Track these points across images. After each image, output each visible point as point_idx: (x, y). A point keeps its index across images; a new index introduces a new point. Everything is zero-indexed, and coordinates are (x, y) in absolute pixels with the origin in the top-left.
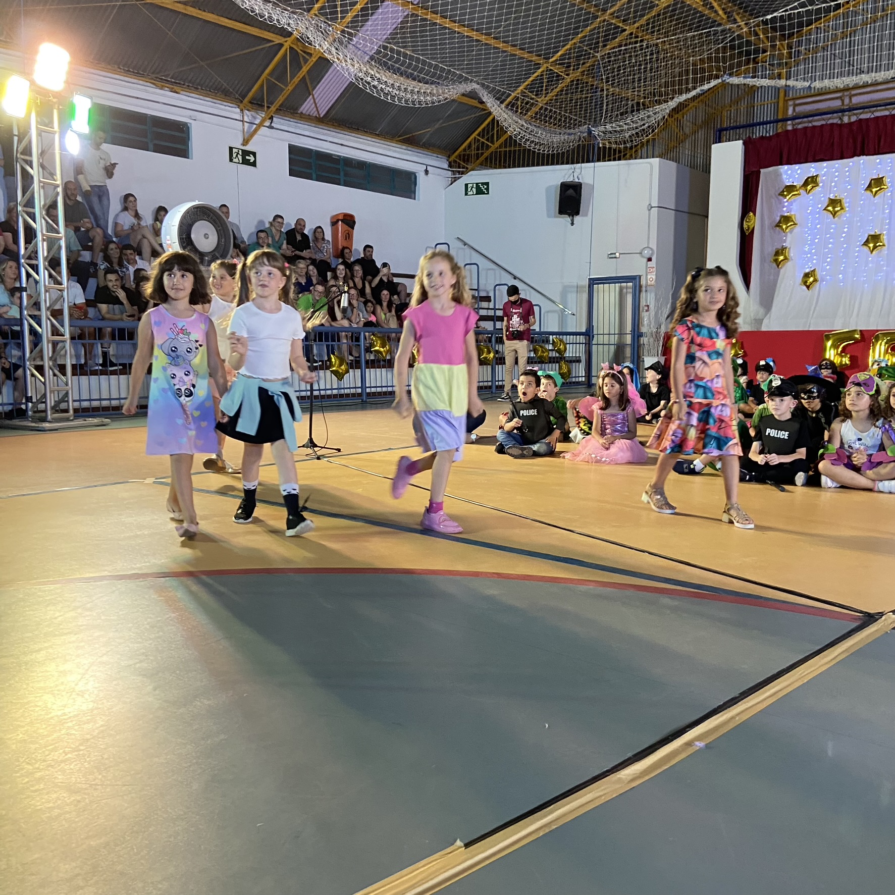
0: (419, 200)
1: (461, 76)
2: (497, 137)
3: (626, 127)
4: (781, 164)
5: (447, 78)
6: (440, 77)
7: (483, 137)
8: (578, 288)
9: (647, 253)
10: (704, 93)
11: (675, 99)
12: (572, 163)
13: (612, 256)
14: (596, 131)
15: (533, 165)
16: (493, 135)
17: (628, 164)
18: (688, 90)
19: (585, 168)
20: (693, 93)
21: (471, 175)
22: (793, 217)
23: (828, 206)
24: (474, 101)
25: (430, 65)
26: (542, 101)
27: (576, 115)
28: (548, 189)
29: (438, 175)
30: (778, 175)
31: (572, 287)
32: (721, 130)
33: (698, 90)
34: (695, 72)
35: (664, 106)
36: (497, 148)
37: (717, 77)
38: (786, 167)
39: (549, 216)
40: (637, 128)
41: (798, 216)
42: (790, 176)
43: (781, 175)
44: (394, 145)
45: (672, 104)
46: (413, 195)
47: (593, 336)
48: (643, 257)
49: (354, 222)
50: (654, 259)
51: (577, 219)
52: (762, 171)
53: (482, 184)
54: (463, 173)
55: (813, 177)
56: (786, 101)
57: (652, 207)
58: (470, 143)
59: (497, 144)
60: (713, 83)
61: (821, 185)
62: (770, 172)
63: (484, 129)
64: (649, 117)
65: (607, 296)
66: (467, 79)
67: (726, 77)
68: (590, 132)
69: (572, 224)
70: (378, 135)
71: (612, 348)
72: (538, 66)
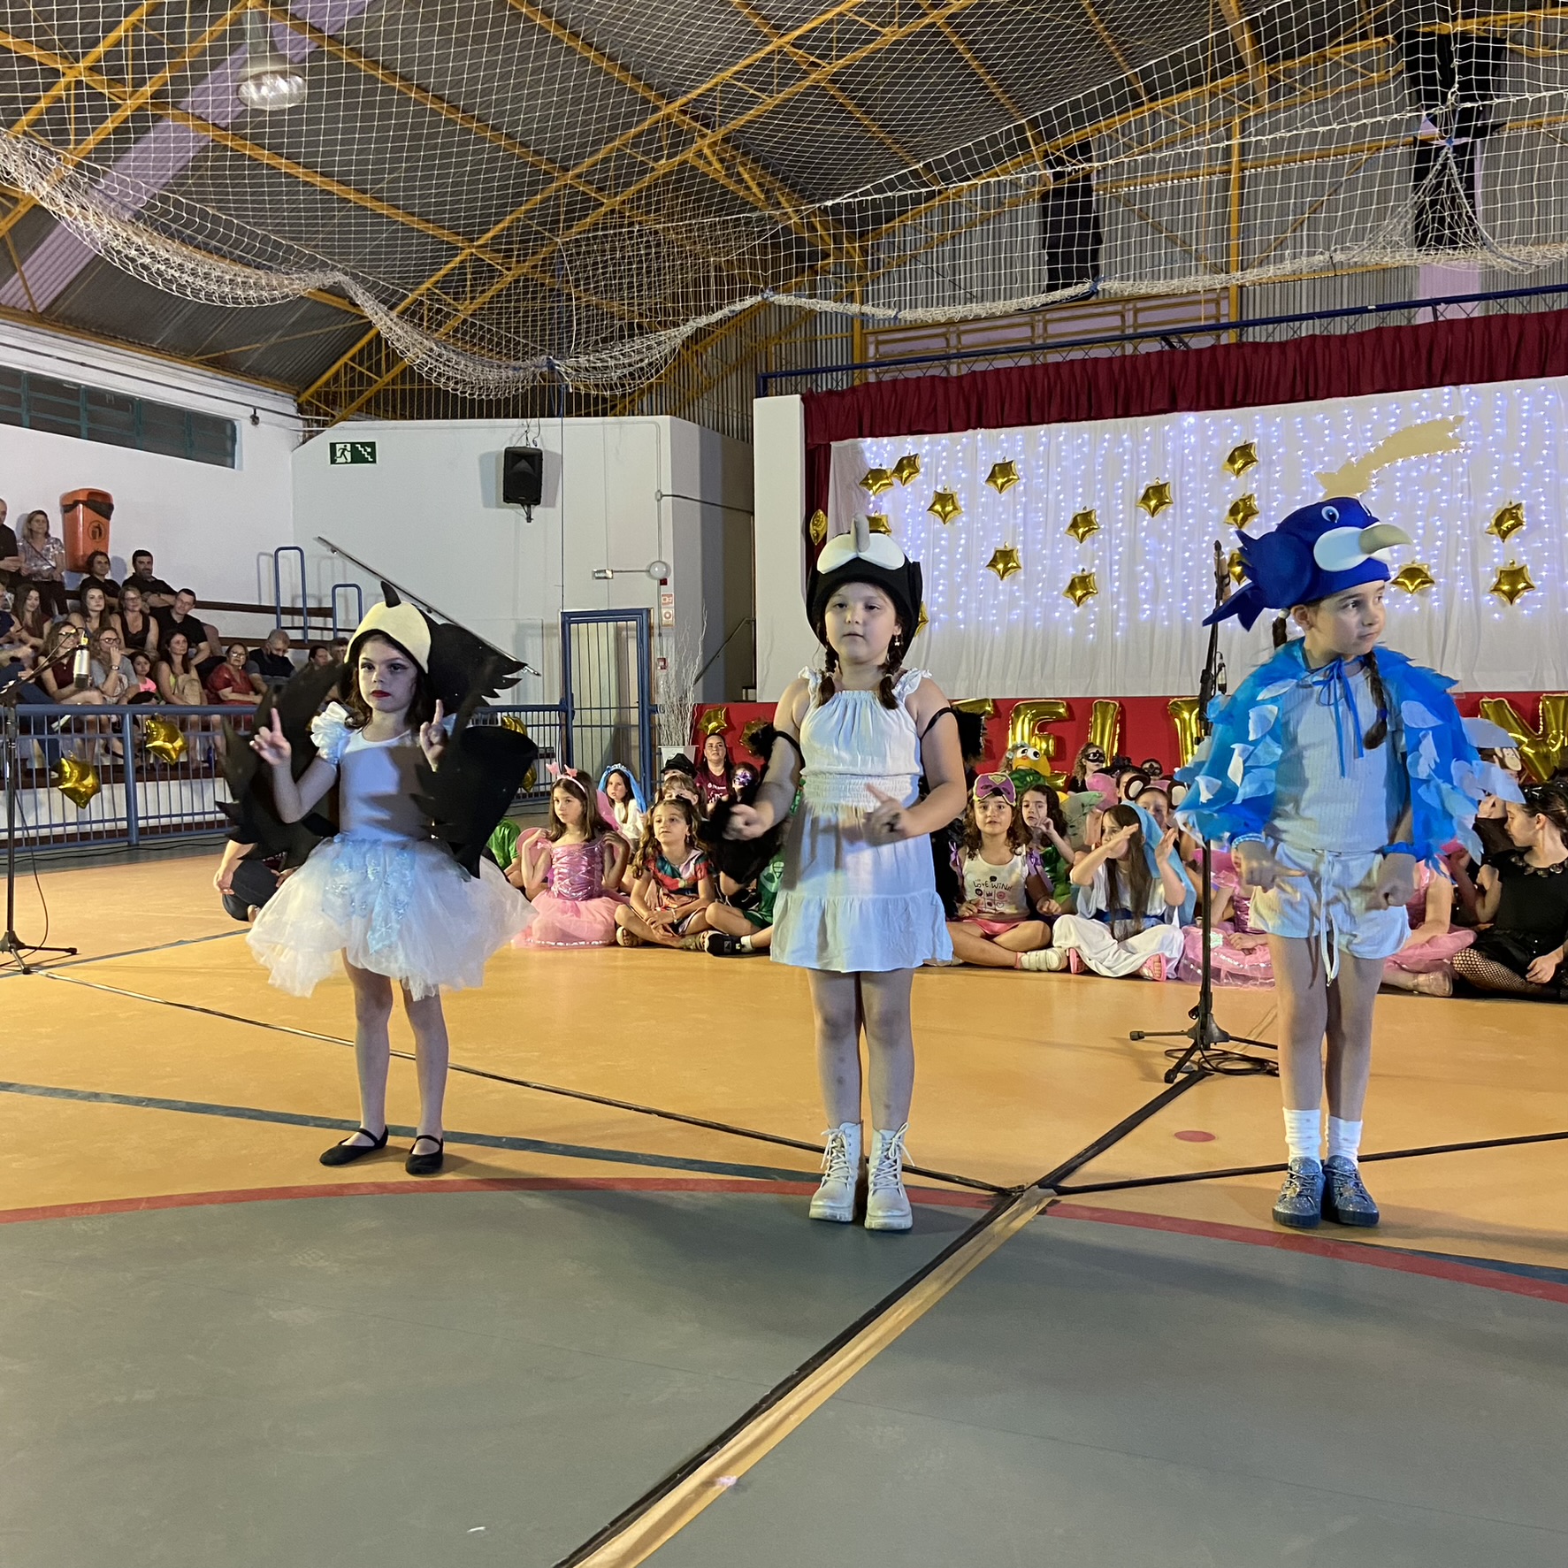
0: (241, 468)
1: (313, 259)
2: (387, 366)
3: (612, 363)
4: (862, 435)
5: (286, 260)
6: (273, 257)
7: (361, 365)
8: (545, 630)
9: (658, 571)
10: (737, 314)
11: (691, 323)
12: (524, 416)
13: (600, 575)
14: (561, 366)
15: (454, 417)
16: (379, 362)
17: (621, 423)
18: (710, 310)
19: (546, 426)
20: (718, 315)
21: (343, 428)
22: (884, 520)
23: (934, 504)
24: (340, 300)
25: (253, 235)
26: (465, 309)
27: (525, 337)
28: (483, 459)
29: (278, 425)
30: (859, 453)
31: (532, 627)
32: (766, 378)
33: (726, 311)
34: (719, 281)
35: (672, 332)
36: (388, 384)
37: (754, 292)
38: (869, 440)
39: (486, 505)
40: (630, 365)
41: (891, 518)
42: (877, 455)
43: (862, 452)
44: (189, 368)
45: (687, 329)
46: (229, 460)
47: (573, 712)
48: (652, 577)
49: (111, 507)
50: (670, 580)
51: (536, 511)
52: (834, 444)
53: (363, 445)
54: (325, 424)
55: (909, 458)
56: (864, 336)
57: (662, 496)
58: (337, 373)
59: (387, 378)
60: (749, 301)
61: (922, 470)
62: (846, 447)
63: (361, 351)
64: (649, 348)
65: (594, 643)
66: (324, 265)
67: (768, 293)
68: (551, 367)
69: (529, 519)
70: (156, 350)
71: (607, 732)
72: (453, 250)
